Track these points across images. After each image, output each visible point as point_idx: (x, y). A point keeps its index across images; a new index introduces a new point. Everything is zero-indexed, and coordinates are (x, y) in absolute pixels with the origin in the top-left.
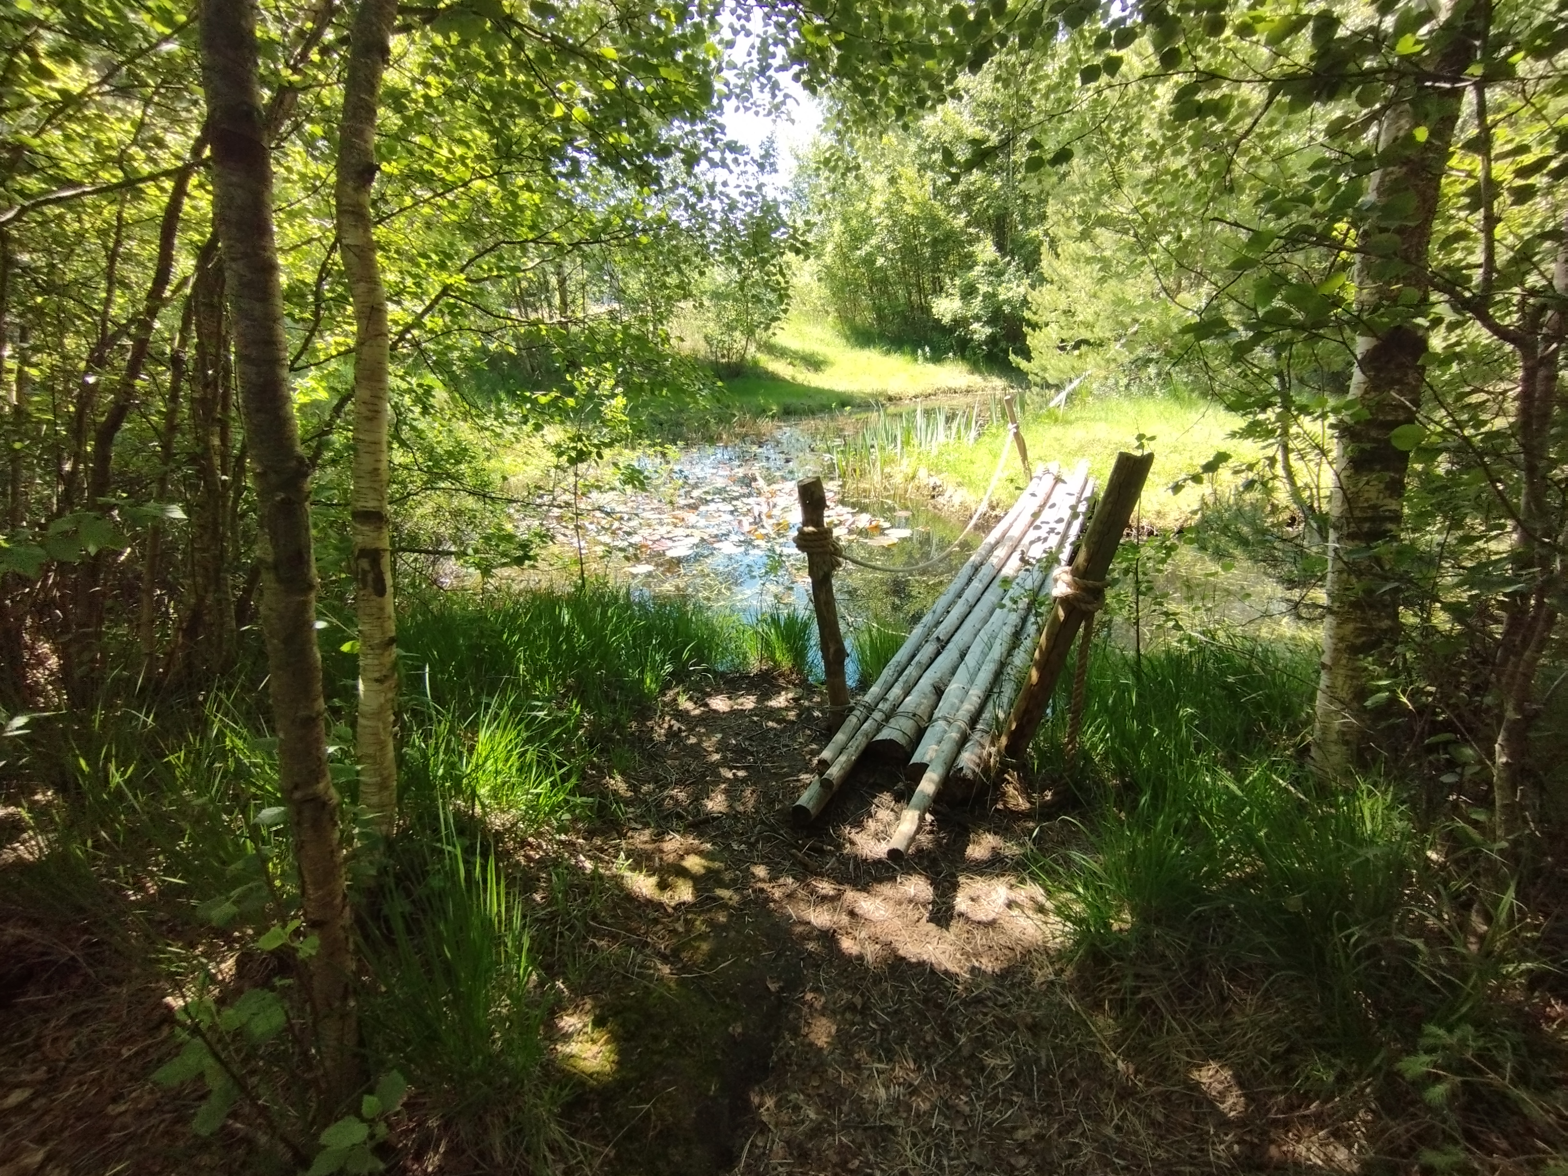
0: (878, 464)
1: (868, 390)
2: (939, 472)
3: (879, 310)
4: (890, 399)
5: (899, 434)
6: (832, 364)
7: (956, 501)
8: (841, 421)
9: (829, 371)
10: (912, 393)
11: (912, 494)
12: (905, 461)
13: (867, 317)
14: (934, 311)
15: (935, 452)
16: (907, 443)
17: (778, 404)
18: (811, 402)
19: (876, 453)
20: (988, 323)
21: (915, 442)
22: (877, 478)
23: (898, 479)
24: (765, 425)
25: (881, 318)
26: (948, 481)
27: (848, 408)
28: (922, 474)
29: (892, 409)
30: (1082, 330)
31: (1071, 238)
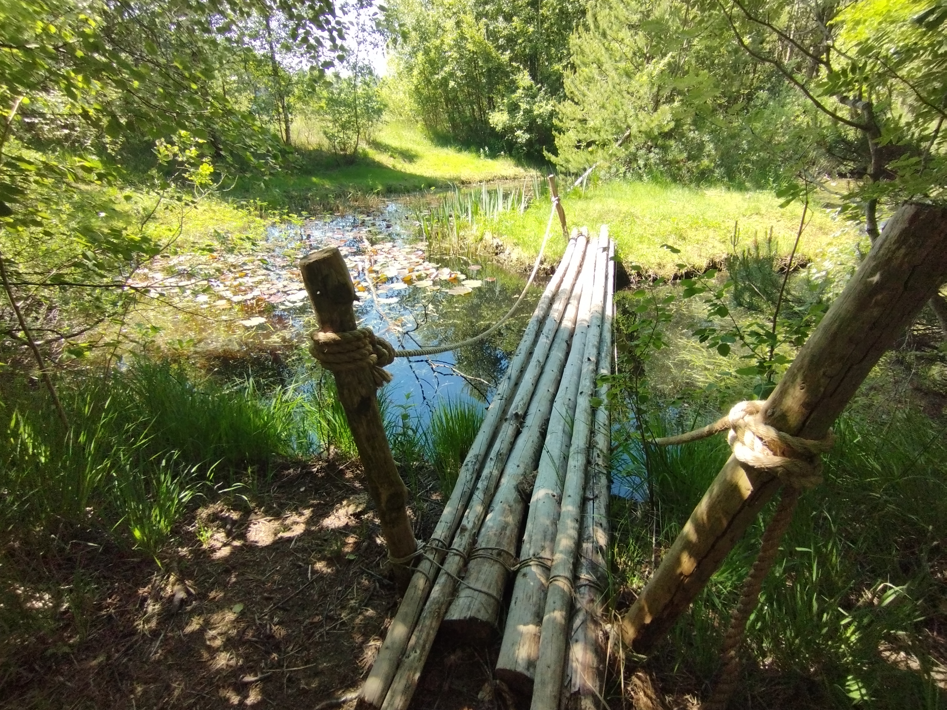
0: (455, 228)
1: (447, 176)
2: (500, 235)
3: (452, 120)
4: (463, 183)
5: (469, 207)
6: (421, 157)
7: (514, 257)
8: (429, 198)
9: (419, 162)
10: (478, 179)
11: (481, 252)
12: (475, 227)
13: (445, 126)
14: (490, 121)
15: (496, 219)
16: (475, 213)
17: (383, 185)
18: (407, 184)
19: (453, 221)
20: (526, 131)
21: (482, 212)
22: (454, 240)
23: (470, 240)
24: (373, 200)
25: (455, 126)
26: (506, 241)
27: (433, 188)
28: (488, 237)
29: (464, 190)
30: (593, 134)
31: (585, 65)
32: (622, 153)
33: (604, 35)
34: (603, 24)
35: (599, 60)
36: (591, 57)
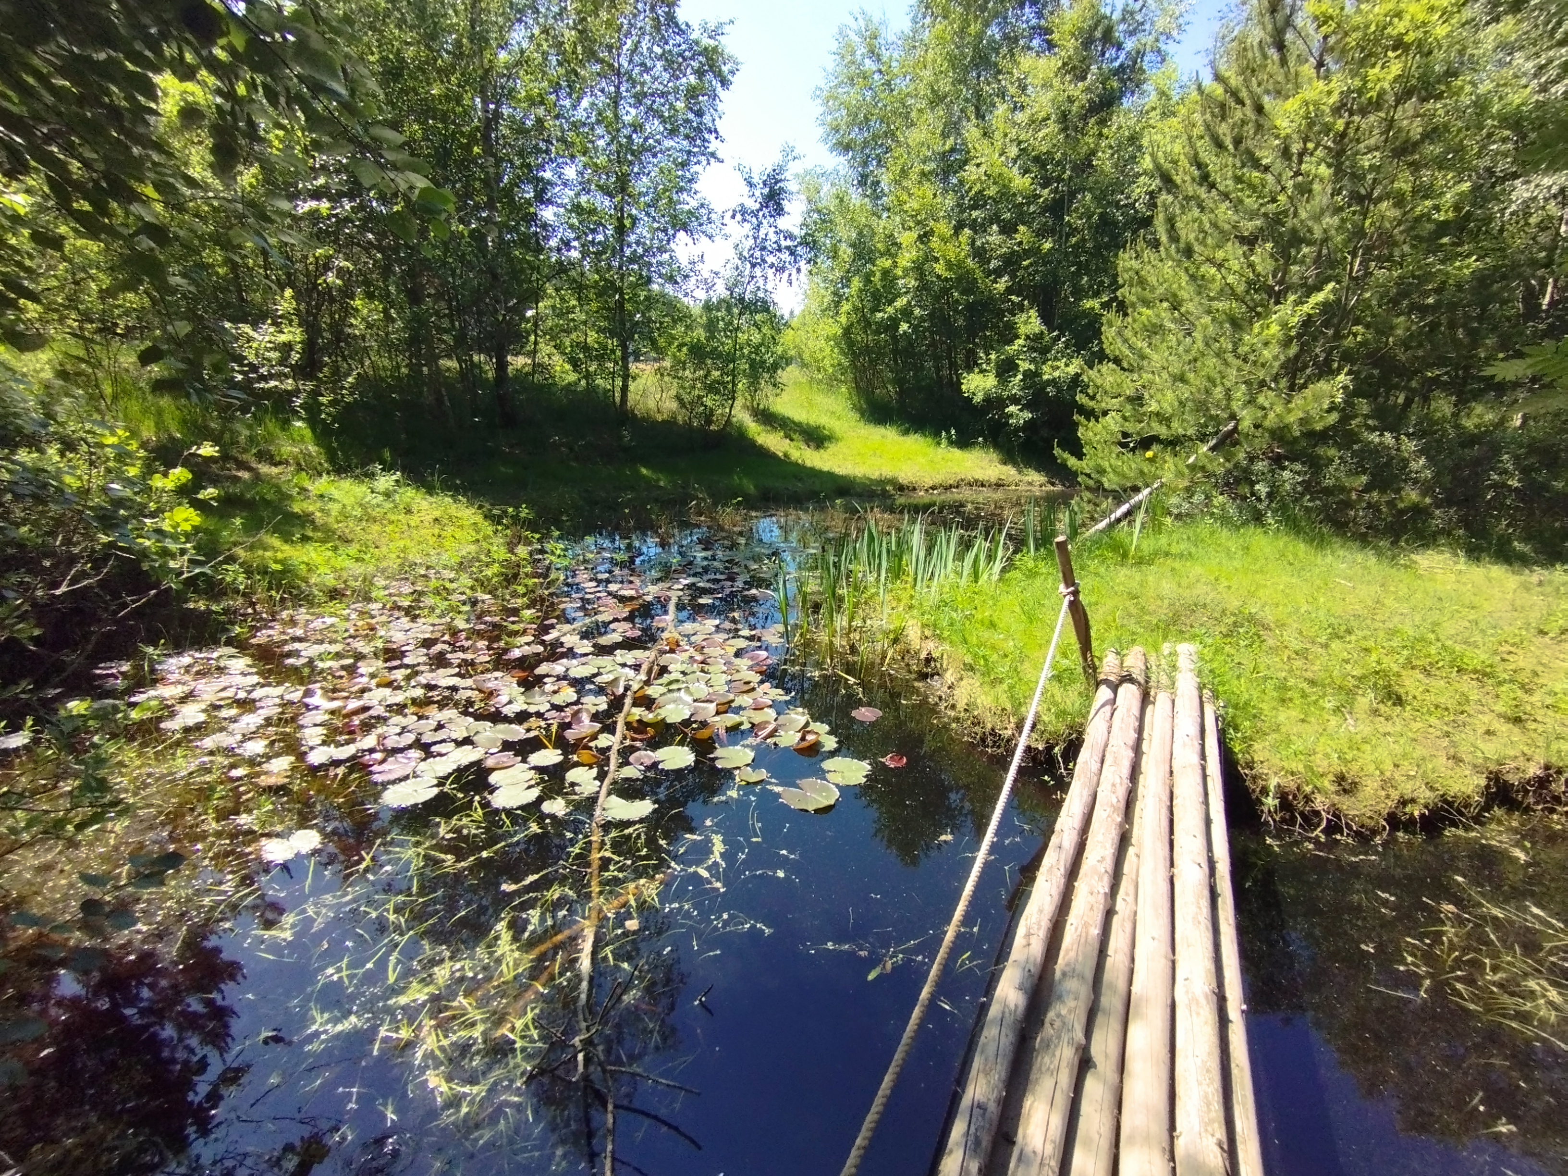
2: (938, 634)
3: (899, 382)
4: (900, 488)
7: (961, 698)
10: (929, 483)
13: (889, 391)
14: (964, 387)
15: (934, 598)
16: (895, 574)
20: (1027, 407)
21: (909, 575)
24: (727, 516)
25: (904, 392)
26: (951, 654)
27: (843, 497)
28: (913, 633)
30: (1155, 425)
31: (1147, 303)
32: (1219, 465)
33: (1188, 252)
34: (1188, 233)
35: (1175, 295)
36: (1160, 290)
